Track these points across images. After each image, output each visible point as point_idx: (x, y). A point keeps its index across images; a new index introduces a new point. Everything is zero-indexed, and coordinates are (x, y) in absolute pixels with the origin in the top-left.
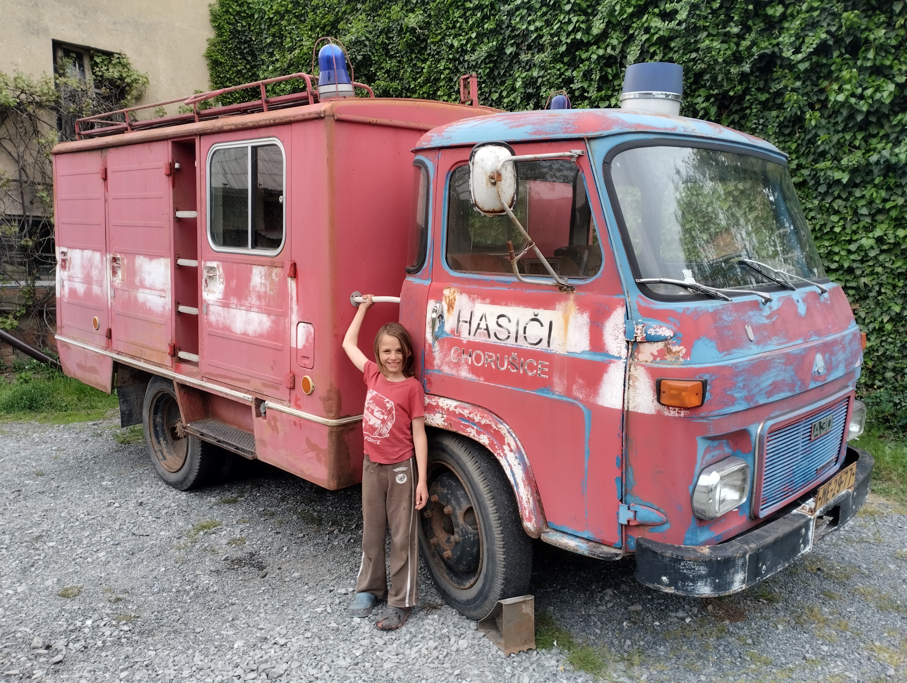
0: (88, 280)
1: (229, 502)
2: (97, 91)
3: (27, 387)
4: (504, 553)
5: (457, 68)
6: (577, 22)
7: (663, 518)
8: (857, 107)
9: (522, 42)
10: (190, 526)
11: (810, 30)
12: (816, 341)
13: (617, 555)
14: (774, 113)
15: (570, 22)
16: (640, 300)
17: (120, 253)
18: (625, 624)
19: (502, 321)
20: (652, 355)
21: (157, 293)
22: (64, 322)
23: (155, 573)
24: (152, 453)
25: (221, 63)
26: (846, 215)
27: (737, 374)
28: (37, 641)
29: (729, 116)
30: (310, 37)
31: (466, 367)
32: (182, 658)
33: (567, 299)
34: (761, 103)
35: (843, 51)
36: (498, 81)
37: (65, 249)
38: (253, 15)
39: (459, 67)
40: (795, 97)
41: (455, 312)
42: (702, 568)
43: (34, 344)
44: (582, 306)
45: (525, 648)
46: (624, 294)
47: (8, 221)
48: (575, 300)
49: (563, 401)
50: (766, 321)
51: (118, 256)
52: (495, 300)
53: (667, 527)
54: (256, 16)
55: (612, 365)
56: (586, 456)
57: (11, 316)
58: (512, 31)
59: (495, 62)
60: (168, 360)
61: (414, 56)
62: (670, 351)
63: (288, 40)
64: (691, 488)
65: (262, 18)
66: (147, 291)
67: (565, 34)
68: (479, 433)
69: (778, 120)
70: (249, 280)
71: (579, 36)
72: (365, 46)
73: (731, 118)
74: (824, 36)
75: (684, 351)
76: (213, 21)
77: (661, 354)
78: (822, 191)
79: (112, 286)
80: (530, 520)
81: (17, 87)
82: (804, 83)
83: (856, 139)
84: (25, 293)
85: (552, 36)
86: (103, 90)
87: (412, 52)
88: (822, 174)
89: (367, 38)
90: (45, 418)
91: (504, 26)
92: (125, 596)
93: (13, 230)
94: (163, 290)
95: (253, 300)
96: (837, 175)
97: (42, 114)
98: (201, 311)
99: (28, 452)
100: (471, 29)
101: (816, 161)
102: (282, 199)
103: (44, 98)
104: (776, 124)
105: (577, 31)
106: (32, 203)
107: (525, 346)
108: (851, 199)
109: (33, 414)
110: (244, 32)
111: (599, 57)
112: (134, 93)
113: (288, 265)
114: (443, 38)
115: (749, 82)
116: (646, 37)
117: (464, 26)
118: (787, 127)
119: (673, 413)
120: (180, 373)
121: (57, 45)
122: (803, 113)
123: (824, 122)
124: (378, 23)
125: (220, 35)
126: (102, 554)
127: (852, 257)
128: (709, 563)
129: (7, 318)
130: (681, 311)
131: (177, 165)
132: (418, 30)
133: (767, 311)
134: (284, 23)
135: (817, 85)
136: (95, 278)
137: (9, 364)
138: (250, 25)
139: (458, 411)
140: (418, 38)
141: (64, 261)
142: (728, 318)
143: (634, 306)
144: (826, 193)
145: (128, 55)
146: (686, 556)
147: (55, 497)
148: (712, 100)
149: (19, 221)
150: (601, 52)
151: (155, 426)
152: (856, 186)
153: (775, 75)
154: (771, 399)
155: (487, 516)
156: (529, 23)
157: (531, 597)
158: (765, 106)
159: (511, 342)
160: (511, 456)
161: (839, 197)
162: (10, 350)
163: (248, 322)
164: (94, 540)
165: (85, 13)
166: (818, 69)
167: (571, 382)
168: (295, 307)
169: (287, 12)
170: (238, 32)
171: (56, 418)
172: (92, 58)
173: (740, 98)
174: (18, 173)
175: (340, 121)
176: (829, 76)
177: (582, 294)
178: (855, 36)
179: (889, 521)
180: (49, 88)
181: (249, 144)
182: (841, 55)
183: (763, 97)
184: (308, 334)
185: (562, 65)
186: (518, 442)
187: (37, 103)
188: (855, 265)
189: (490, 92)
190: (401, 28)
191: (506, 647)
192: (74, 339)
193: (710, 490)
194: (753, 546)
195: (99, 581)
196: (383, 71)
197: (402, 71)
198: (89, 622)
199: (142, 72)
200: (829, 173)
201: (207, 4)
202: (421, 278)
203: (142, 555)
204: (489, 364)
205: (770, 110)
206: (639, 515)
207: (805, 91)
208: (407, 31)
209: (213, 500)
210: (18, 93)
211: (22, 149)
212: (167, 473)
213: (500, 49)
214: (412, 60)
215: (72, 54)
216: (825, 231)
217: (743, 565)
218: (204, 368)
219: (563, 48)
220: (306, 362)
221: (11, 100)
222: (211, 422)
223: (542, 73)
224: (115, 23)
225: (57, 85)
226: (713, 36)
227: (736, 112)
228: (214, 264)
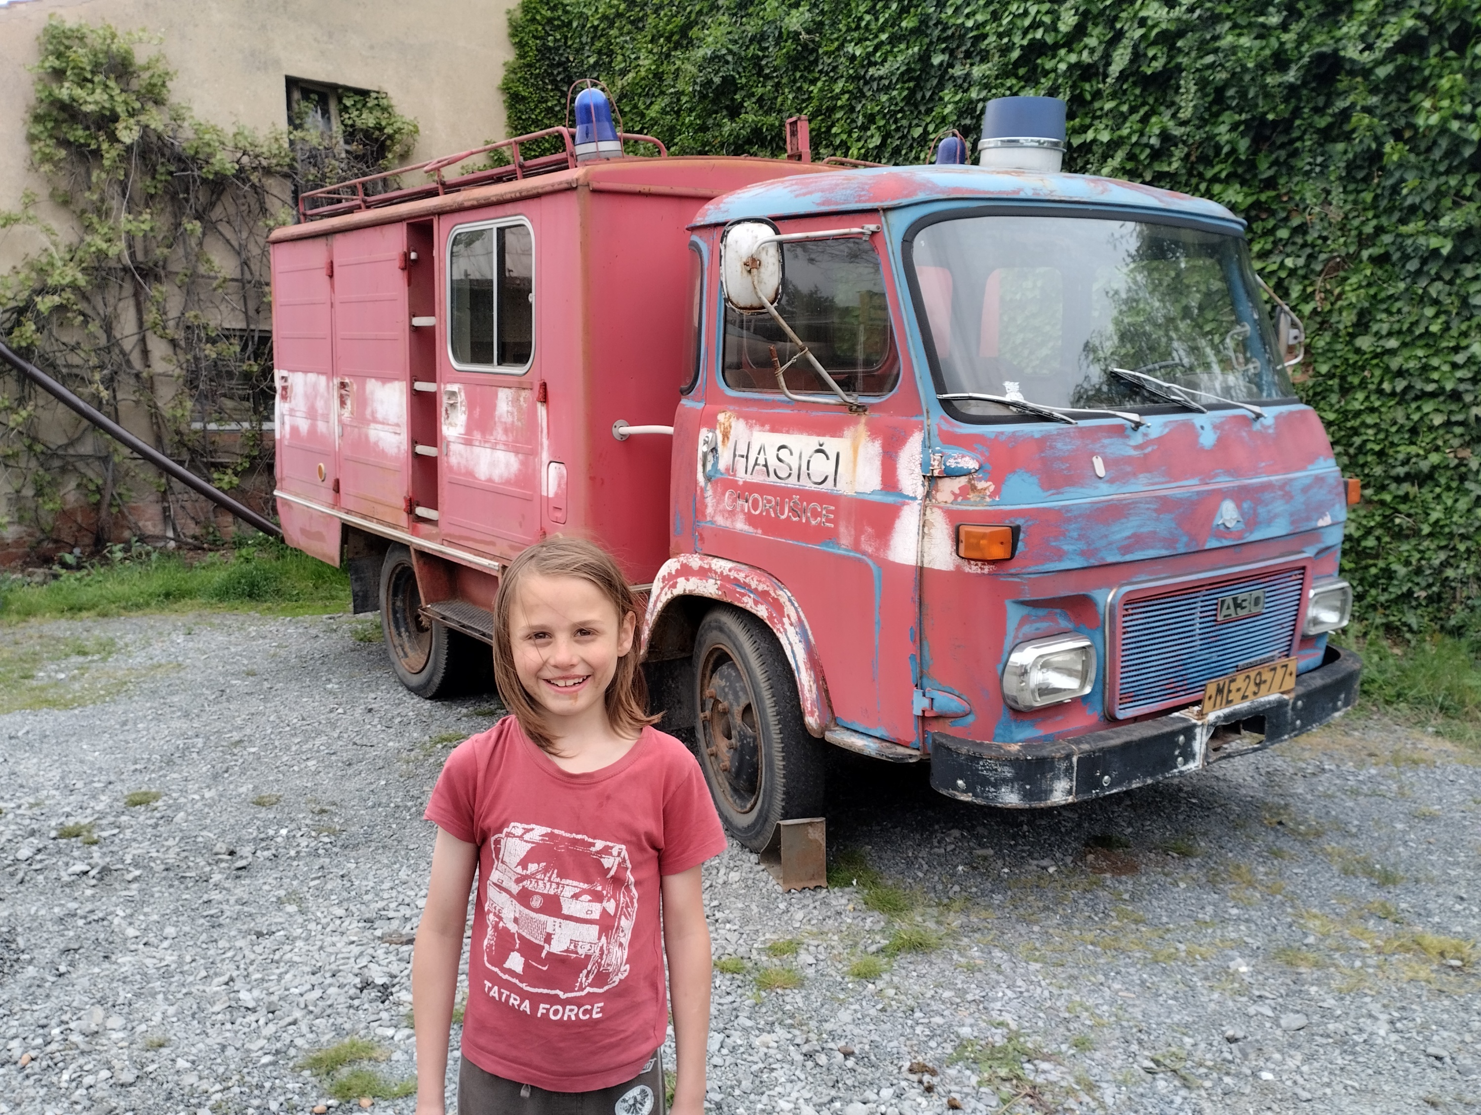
0: (312, 414)
1: (484, 714)
2: (348, 147)
3: (246, 567)
4: (784, 759)
5: (861, 91)
6: (1038, 12)
7: (967, 707)
8: (1465, 135)
9: (958, 47)
10: (427, 738)
11: (1393, 14)
12: (1224, 482)
13: (911, 756)
14: (1340, 146)
15: (1026, 13)
16: (942, 422)
17: (349, 376)
18: (960, 868)
19: (783, 454)
20: (953, 493)
21: (391, 428)
22: (285, 472)
23: (373, 787)
24: (391, 648)
25: (524, 98)
26: (1450, 308)
27: (1069, 520)
28: (221, 847)
29: (1271, 152)
30: (651, 52)
31: (741, 517)
32: (385, 872)
33: (857, 423)
34: (1319, 131)
35: (1446, 44)
36: (923, 109)
37: (285, 373)
38: (570, 23)
39: (865, 89)
40: (1367, 121)
41: (730, 444)
42: (1006, 769)
43: (260, 511)
44: (874, 431)
45: (812, 885)
46: (921, 413)
47: (227, 337)
48: (867, 424)
49: (849, 558)
50: (1133, 453)
51: (347, 380)
52: (777, 426)
53: (970, 719)
54: (575, 24)
55: (906, 508)
56: (877, 628)
57: (230, 471)
58: (944, 30)
59: (918, 79)
60: (403, 519)
61: (798, 74)
62: (974, 488)
63: (620, 58)
64: (1000, 667)
65: (584, 26)
66: (379, 426)
67: (1019, 33)
68: (756, 603)
69: (1345, 158)
70: (494, 407)
71: (1039, 34)
72: (727, 62)
73: (1274, 156)
74: (1410, 23)
75: (992, 488)
76: (513, 35)
77: (964, 492)
78: (1412, 269)
79: (340, 421)
80: (812, 714)
81: (236, 147)
82: (1386, 96)
83: (1465, 185)
84: (248, 438)
85: (1000, 36)
86: (353, 147)
87: (796, 68)
88: (1409, 241)
89: (730, 51)
90: (269, 609)
91: (931, 23)
92: (333, 808)
93: (232, 349)
94: (397, 425)
95: (499, 434)
96: (1435, 242)
97: (273, 185)
98: (440, 452)
99: (240, 648)
100: (882, 30)
101: (1403, 221)
102: (532, 298)
103: (274, 161)
104: (1342, 165)
105: (1039, 27)
106: (258, 312)
107: (809, 486)
108: (1458, 281)
109: (254, 603)
110: (557, 49)
111: (1071, 67)
112: (397, 148)
113: (537, 387)
114: (841, 46)
115: (1299, 99)
116: (1142, 31)
117: (873, 26)
118: (1361, 167)
119: (973, 569)
120: (418, 536)
121: (292, 83)
122: (1381, 144)
123: (1412, 158)
124: (748, 27)
125: (522, 56)
126: (310, 763)
127: (1459, 374)
128: (1015, 762)
129: (225, 473)
130: (992, 436)
131: (413, 256)
132: (804, 36)
133: (1137, 438)
134: (613, 32)
135: (1407, 101)
136: (320, 411)
137: (228, 539)
138: (566, 38)
139: (733, 574)
140: (805, 46)
141: (285, 388)
142: (1063, 447)
143: (935, 431)
144: (1419, 273)
145: (390, 94)
146: (986, 753)
147: (265, 700)
148: (1242, 128)
149: (241, 337)
150: (1073, 58)
151: (395, 612)
152: (1467, 260)
153: (1341, 86)
154: (1128, 558)
155: (764, 710)
156: (968, 16)
157: (823, 819)
158: (1327, 135)
159: (792, 482)
160: (791, 631)
161: (1438, 277)
162: (230, 518)
163: (493, 464)
164: (305, 748)
165: (331, 35)
166: (1409, 76)
167: (859, 532)
168: (545, 442)
169: (619, 15)
170: (549, 49)
171: (283, 609)
172: (340, 101)
173: (1285, 125)
174: (239, 269)
175: (596, 192)
176: (1422, 86)
177: (876, 415)
178: (1464, 21)
179: (1438, 772)
180: (280, 147)
181: (494, 225)
182: (1441, 54)
183: (1322, 122)
184: (560, 478)
185: (1014, 81)
186: (802, 614)
187: (264, 168)
188: (1462, 387)
189: (910, 126)
190: (781, 33)
191: (785, 882)
192: (297, 495)
193: (1024, 672)
194: (1085, 747)
195: (302, 792)
196: (754, 100)
197: (780, 99)
198: (284, 832)
199: (409, 117)
200: (1422, 240)
201: (504, 10)
202: (694, 399)
203: (361, 766)
204: (768, 511)
205: (1335, 140)
206: (936, 704)
207: (1388, 110)
208: (788, 37)
209: (464, 711)
210: (239, 155)
211: (244, 235)
212: (409, 675)
213: (924, 58)
214: (795, 81)
215: (312, 96)
216: (1417, 333)
217: (1067, 770)
218: (444, 528)
219: (1015, 54)
220: (559, 514)
221: (228, 166)
222: (458, 604)
223: (983, 94)
224: (372, 47)
225: (292, 143)
226: (1242, 27)
227: (1282, 146)
228: (454, 388)
